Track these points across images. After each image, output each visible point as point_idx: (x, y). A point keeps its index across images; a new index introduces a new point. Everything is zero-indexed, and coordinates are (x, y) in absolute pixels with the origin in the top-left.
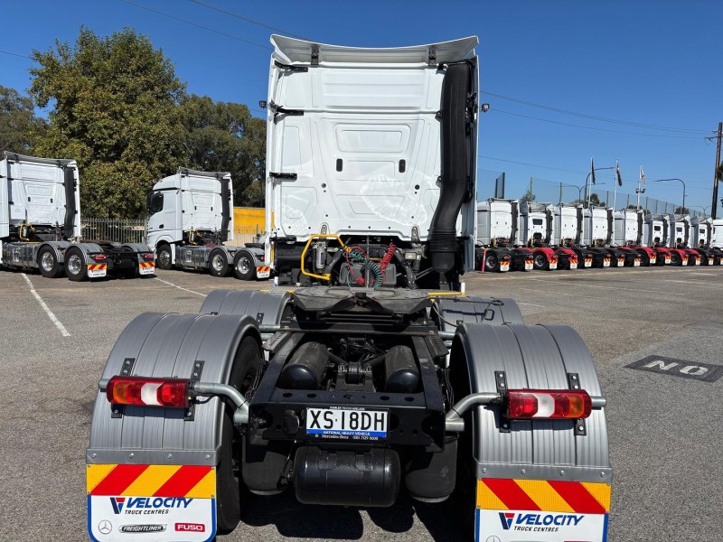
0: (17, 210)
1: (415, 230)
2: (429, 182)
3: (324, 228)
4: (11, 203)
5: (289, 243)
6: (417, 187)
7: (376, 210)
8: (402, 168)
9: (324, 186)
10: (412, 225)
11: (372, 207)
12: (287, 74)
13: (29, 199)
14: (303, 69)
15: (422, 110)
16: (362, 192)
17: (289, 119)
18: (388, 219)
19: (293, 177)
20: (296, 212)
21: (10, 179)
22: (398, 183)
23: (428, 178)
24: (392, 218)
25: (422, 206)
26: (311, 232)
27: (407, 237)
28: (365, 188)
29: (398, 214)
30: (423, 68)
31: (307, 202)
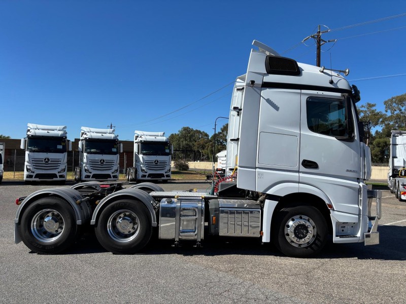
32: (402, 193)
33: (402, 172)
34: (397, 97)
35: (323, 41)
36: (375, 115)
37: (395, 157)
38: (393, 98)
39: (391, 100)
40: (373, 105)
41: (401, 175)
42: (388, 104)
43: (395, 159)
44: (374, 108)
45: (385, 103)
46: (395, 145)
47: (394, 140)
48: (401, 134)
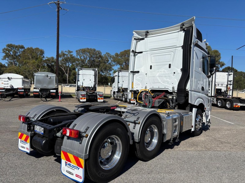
0: (120, 84)
1: (173, 88)
2: (178, 71)
3: (146, 87)
4: (118, 82)
5: (137, 92)
6: (174, 73)
7: (161, 81)
8: (170, 67)
9: (146, 74)
10: (172, 86)
11: (160, 80)
12: (139, 41)
13: (123, 81)
14: (143, 39)
15: (177, 46)
16: (157, 75)
17: (139, 55)
18: (165, 84)
19: (138, 72)
20: (139, 82)
21: (119, 76)
22: (168, 72)
23: (178, 69)
24: (166, 84)
25: (176, 79)
26: (142, 89)
27: (171, 90)
28: (158, 74)
29: (168, 82)
30: (178, 32)
31: (142, 79)
32: (80, 98)
33: (81, 88)
34: (83, 49)
35: (61, 8)
36: (72, 57)
37: (78, 81)
38: (80, 50)
39: (79, 51)
40: (72, 52)
41: (81, 90)
42: (78, 52)
43: (78, 82)
44: (72, 54)
45: (77, 51)
46: (79, 74)
47: (78, 72)
48: (81, 69)
